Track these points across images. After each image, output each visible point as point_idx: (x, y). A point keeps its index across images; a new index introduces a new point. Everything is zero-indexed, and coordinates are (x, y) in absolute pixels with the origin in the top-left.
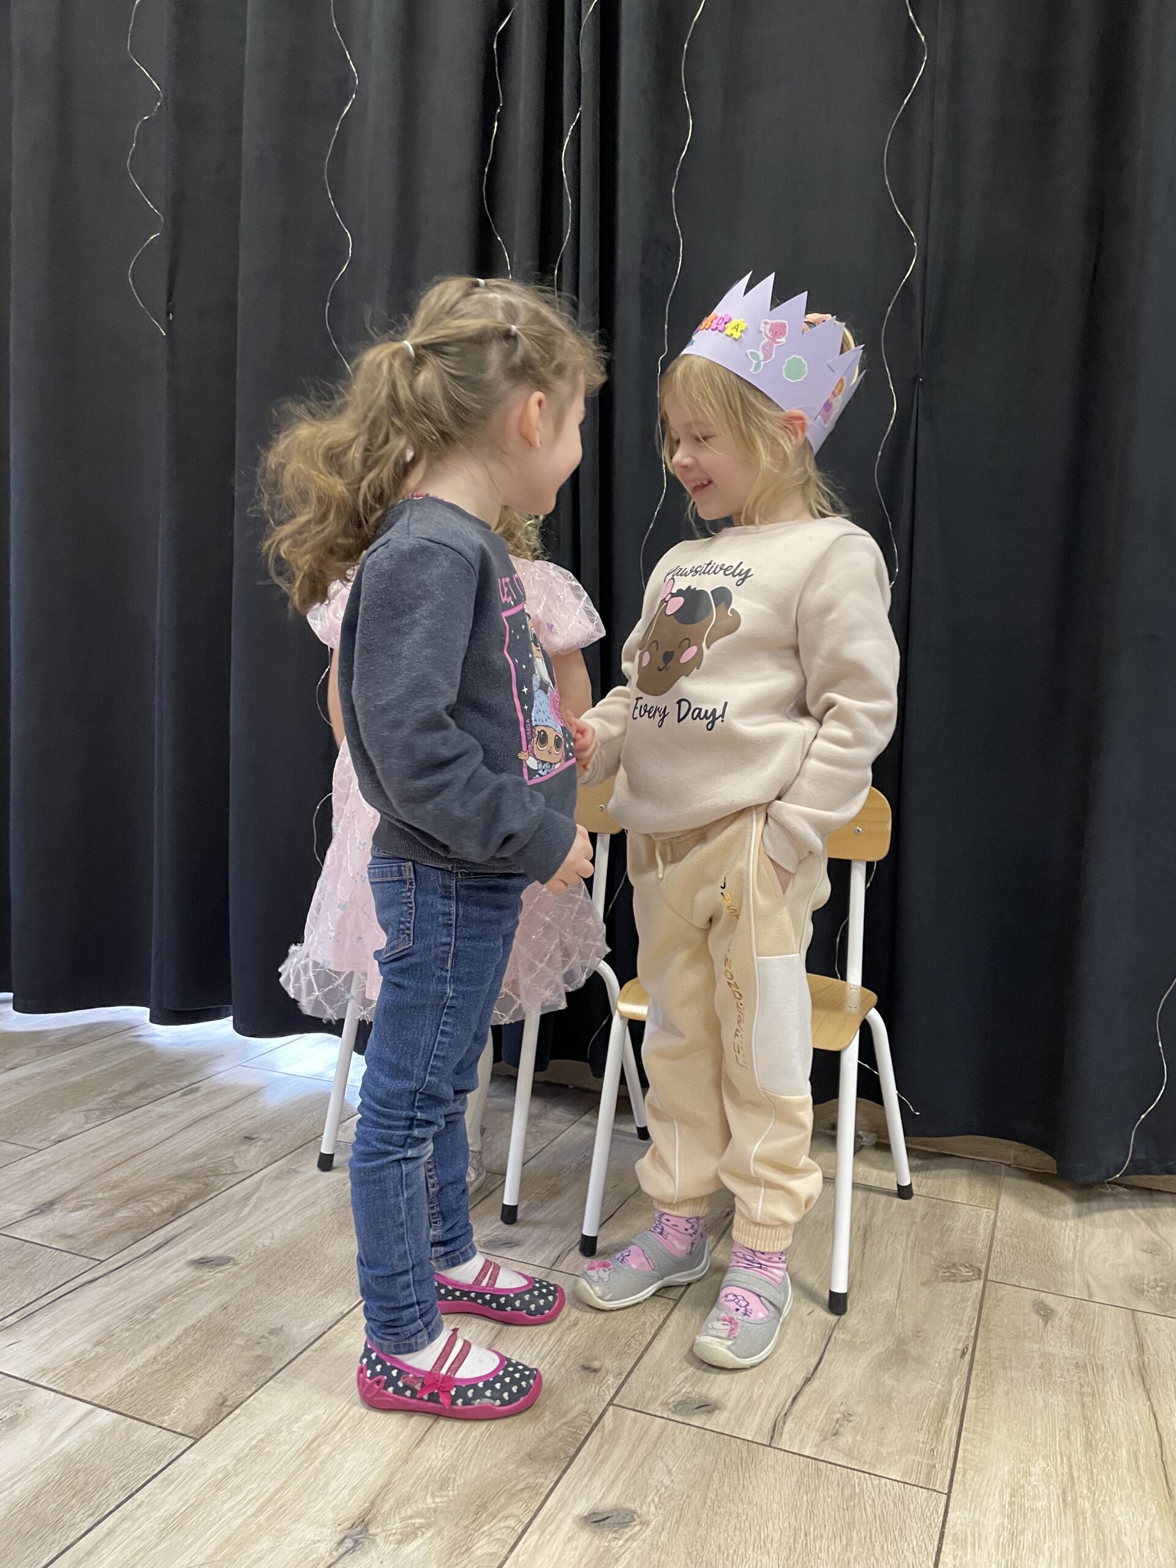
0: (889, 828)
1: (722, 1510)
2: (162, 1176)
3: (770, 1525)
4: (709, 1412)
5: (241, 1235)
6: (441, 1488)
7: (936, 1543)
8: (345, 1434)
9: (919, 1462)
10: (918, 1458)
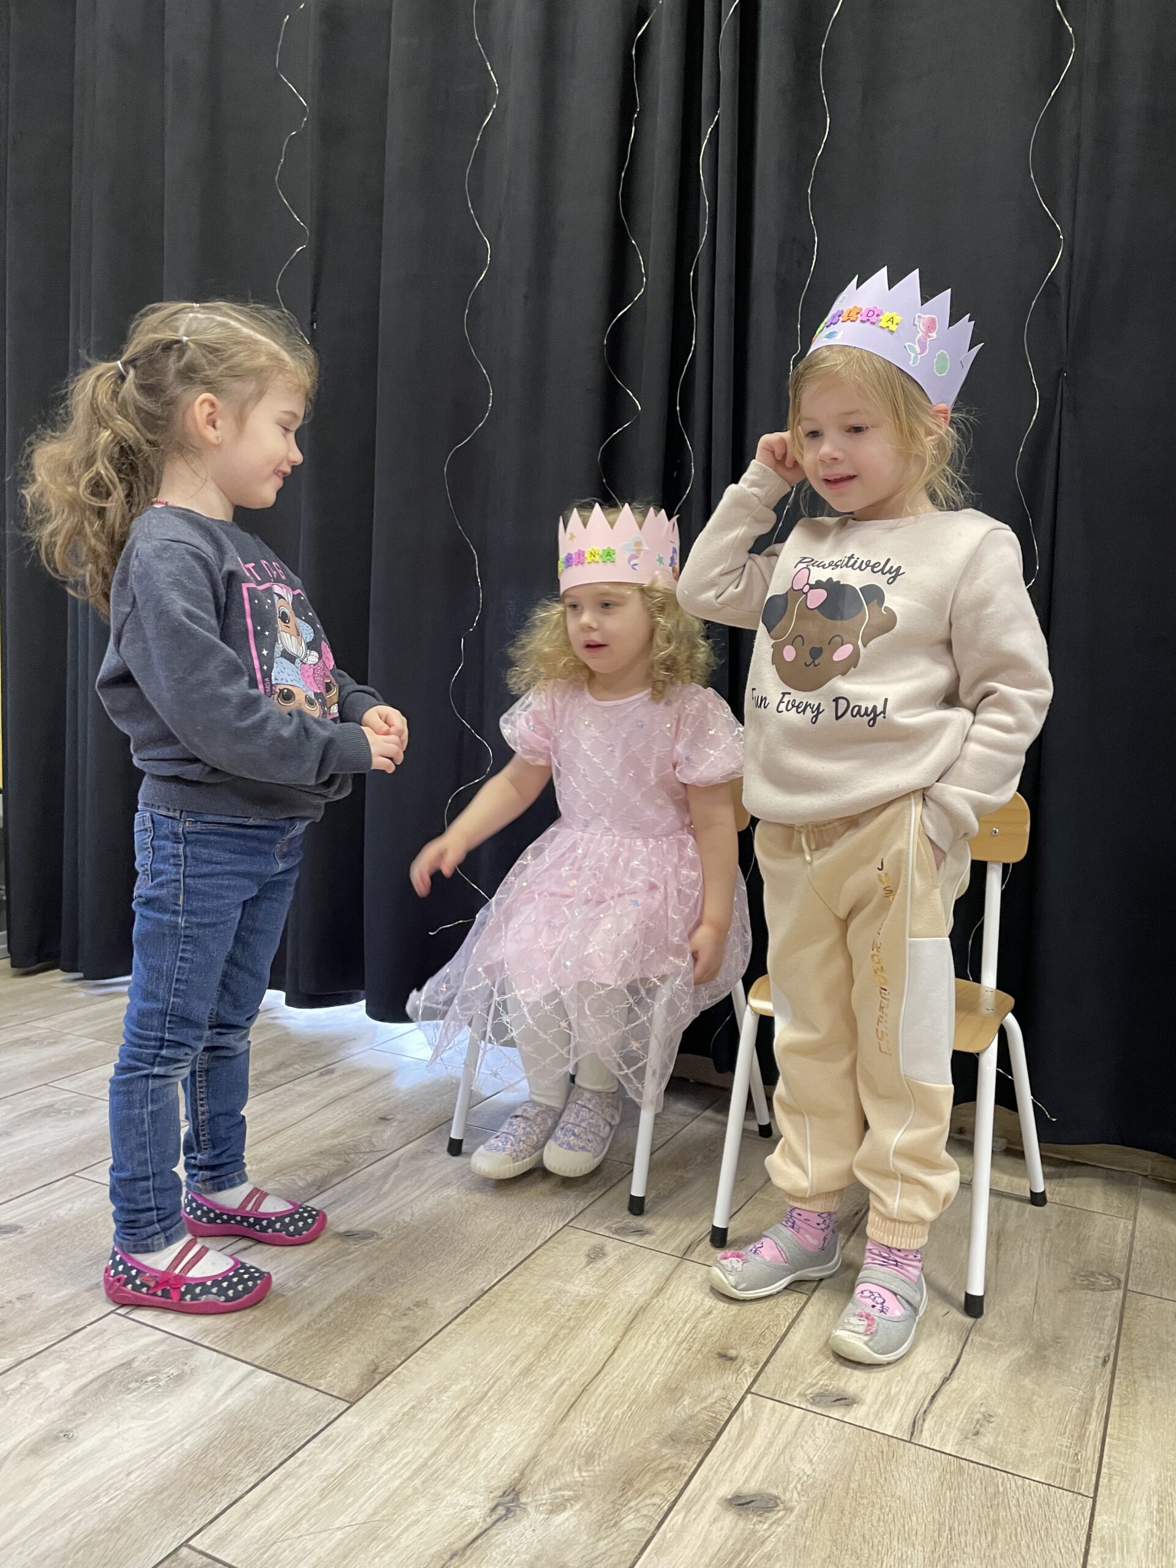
0: (1028, 830)
1: (865, 1501)
2: (305, 1151)
3: (914, 1518)
4: (847, 1405)
5: (383, 1210)
6: (587, 1463)
7: (1083, 1545)
8: (492, 1406)
9: (1063, 1466)
10: (1061, 1462)
